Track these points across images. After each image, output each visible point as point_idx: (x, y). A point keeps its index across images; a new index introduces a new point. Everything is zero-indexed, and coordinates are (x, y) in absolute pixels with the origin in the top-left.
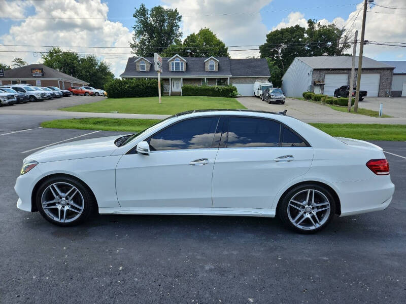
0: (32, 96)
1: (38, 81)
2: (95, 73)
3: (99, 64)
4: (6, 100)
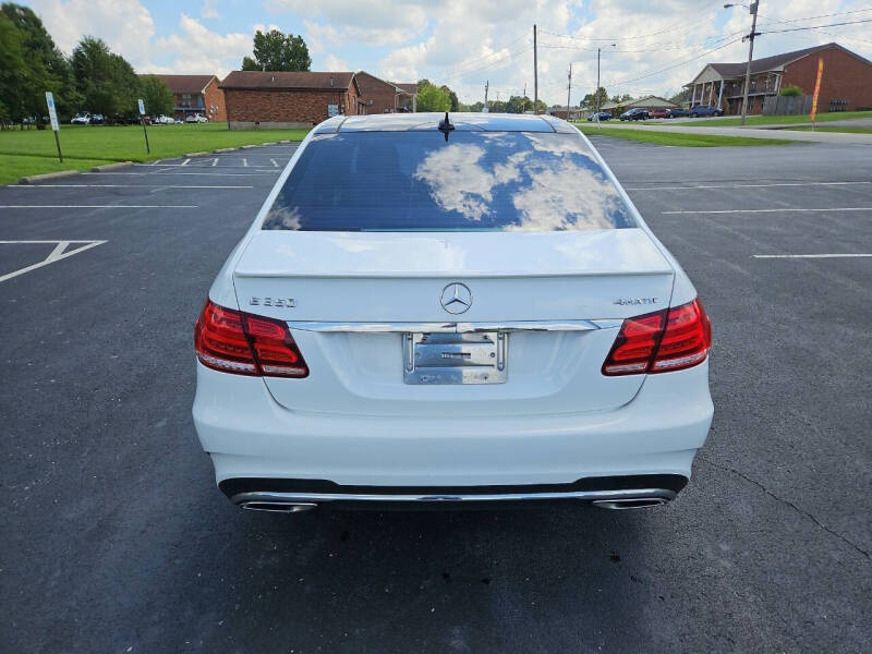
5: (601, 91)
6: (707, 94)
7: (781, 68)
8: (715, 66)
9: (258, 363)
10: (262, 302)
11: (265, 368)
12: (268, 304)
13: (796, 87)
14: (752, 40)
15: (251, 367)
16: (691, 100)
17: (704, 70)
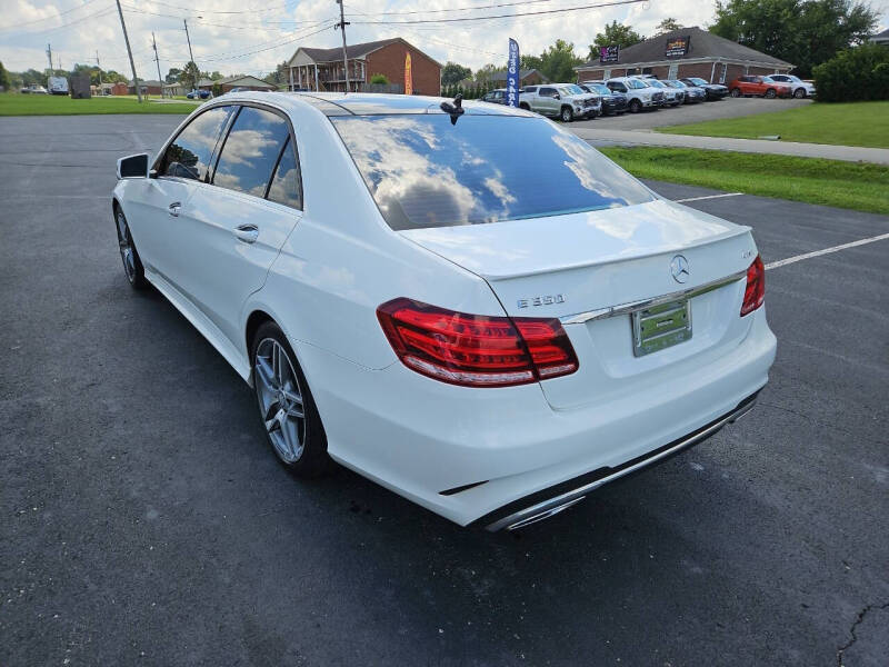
0: (635, 100)
1: (674, 66)
2: (829, 36)
3: (850, 12)
4: (581, 107)
5: (191, 65)
6: (303, 77)
7: (363, 57)
8: (306, 51)
9: (535, 368)
10: (530, 303)
11: (543, 372)
12: (537, 304)
13: (382, 76)
14: (343, 28)
15: (530, 374)
16: (289, 82)
17: (296, 54)
